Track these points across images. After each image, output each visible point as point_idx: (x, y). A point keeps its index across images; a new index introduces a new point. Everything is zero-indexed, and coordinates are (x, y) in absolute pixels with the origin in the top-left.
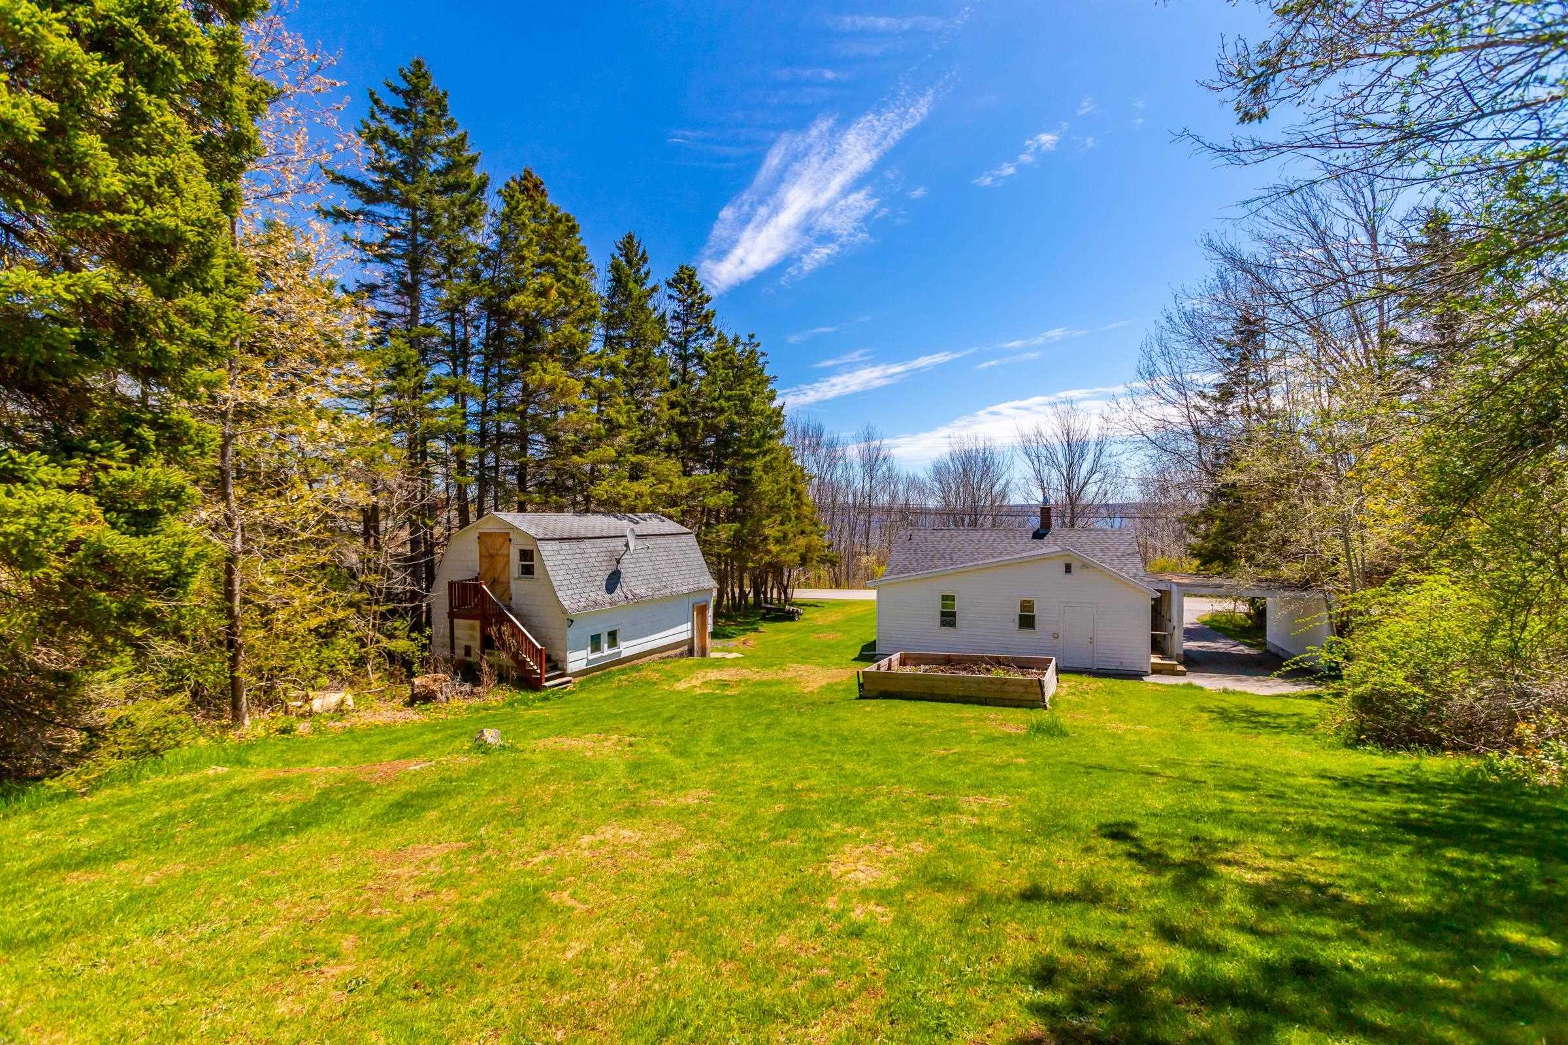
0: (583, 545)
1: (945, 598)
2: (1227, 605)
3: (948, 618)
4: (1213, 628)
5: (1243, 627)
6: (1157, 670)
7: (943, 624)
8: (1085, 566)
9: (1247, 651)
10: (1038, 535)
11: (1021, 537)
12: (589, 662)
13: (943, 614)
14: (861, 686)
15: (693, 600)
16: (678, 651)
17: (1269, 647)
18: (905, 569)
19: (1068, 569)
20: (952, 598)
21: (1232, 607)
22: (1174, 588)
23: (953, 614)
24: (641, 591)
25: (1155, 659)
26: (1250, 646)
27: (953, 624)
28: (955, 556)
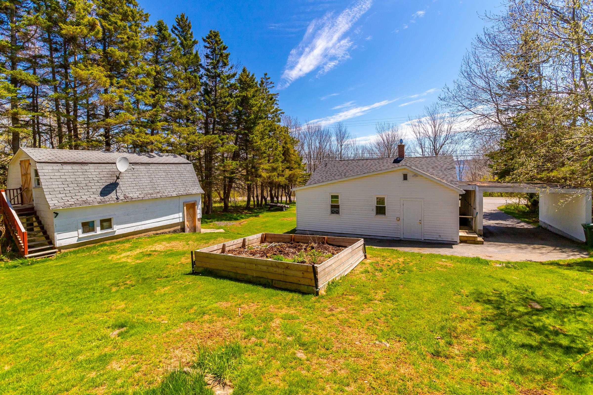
0: (86, 167)
1: (333, 197)
2: (514, 201)
3: (335, 209)
4: (506, 213)
5: (524, 212)
6: (464, 241)
7: (332, 212)
8: (416, 175)
9: (526, 226)
10: (397, 161)
11: (387, 163)
12: (79, 239)
13: (332, 206)
14: (193, 263)
15: (183, 200)
16: (172, 229)
17: (540, 224)
18: (319, 182)
19: (405, 177)
20: (337, 197)
21: (517, 201)
22: (477, 189)
23: (338, 207)
24: (134, 194)
25: (462, 233)
26: (528, 223)
27: (337, 212)
28: (347, 174)
